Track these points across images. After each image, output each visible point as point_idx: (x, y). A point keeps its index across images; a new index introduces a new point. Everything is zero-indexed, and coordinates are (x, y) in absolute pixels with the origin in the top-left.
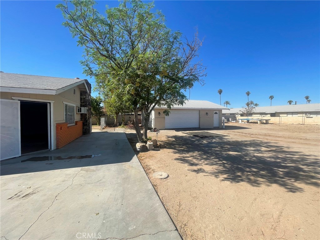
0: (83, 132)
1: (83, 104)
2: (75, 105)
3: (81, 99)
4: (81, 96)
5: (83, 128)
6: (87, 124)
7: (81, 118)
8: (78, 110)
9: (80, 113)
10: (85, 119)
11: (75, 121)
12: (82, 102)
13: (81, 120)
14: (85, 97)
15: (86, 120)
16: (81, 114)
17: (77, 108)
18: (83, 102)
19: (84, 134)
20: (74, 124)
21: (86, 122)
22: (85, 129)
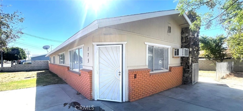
0: (183, 80)
1: (185, 44)
2: (169, 47)
3: (182, 38)
4: (182, 34)
5: (183, 76)
6: (189, 71)
7: (181, 63)
8: (175, 52)
9: (177, 56)
10: (186, 63)
11: (169, 66)
12: (183, 41)
13: (181, 65)
14: (187, 35)
15: (188, 66)
16: (182, 58)
17: (174, 50)
18: (185, 42)
19: (185, 84)
20: (167, 70)
21: (189, 68)
22: (186, 77)
